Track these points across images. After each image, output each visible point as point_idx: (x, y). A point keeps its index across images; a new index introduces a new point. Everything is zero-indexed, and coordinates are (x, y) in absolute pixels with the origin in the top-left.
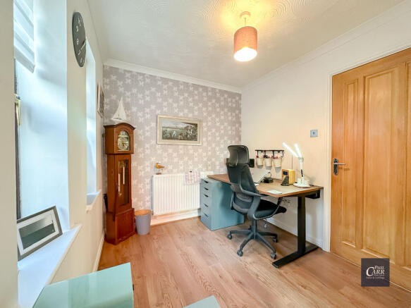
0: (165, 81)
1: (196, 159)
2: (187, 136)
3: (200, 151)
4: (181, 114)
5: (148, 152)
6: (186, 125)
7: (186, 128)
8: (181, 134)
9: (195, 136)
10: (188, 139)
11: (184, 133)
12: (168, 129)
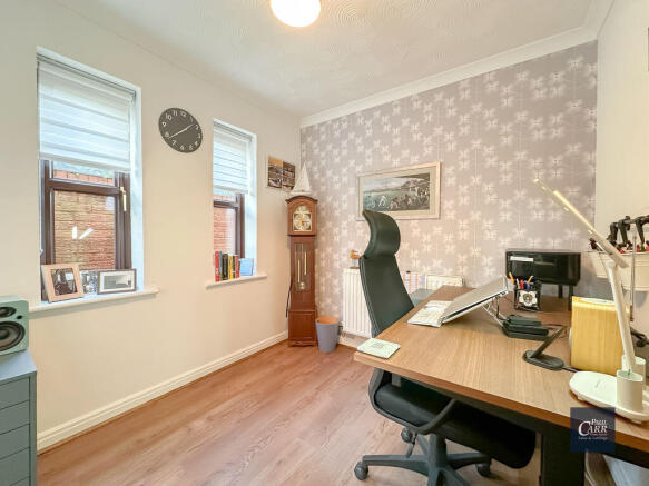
0: (368, 113)
1: (428, 248)
2: (406, 201)
3: (438, 230)
4: (396, 162)
5: (345, 233)
6: (404, 181)
7: (405, 187)
8: (395, 200)
9: (425, 199)
10: (409, 208)
11: (401, 196)
12: (373, 194)
